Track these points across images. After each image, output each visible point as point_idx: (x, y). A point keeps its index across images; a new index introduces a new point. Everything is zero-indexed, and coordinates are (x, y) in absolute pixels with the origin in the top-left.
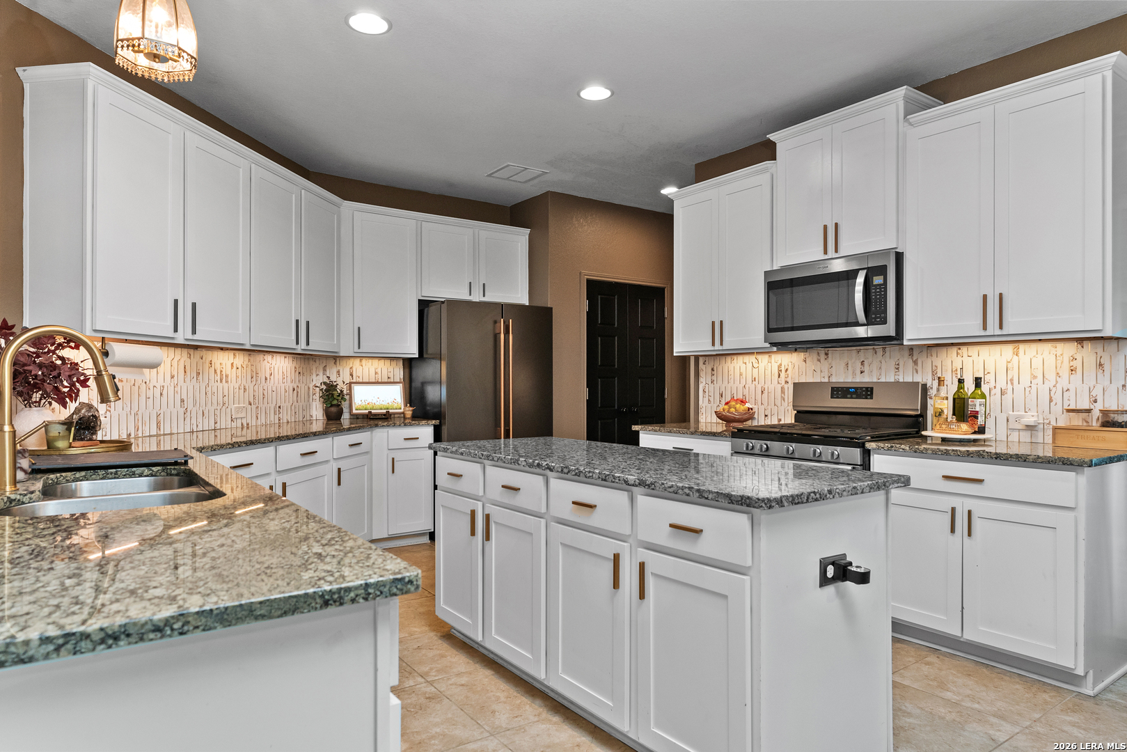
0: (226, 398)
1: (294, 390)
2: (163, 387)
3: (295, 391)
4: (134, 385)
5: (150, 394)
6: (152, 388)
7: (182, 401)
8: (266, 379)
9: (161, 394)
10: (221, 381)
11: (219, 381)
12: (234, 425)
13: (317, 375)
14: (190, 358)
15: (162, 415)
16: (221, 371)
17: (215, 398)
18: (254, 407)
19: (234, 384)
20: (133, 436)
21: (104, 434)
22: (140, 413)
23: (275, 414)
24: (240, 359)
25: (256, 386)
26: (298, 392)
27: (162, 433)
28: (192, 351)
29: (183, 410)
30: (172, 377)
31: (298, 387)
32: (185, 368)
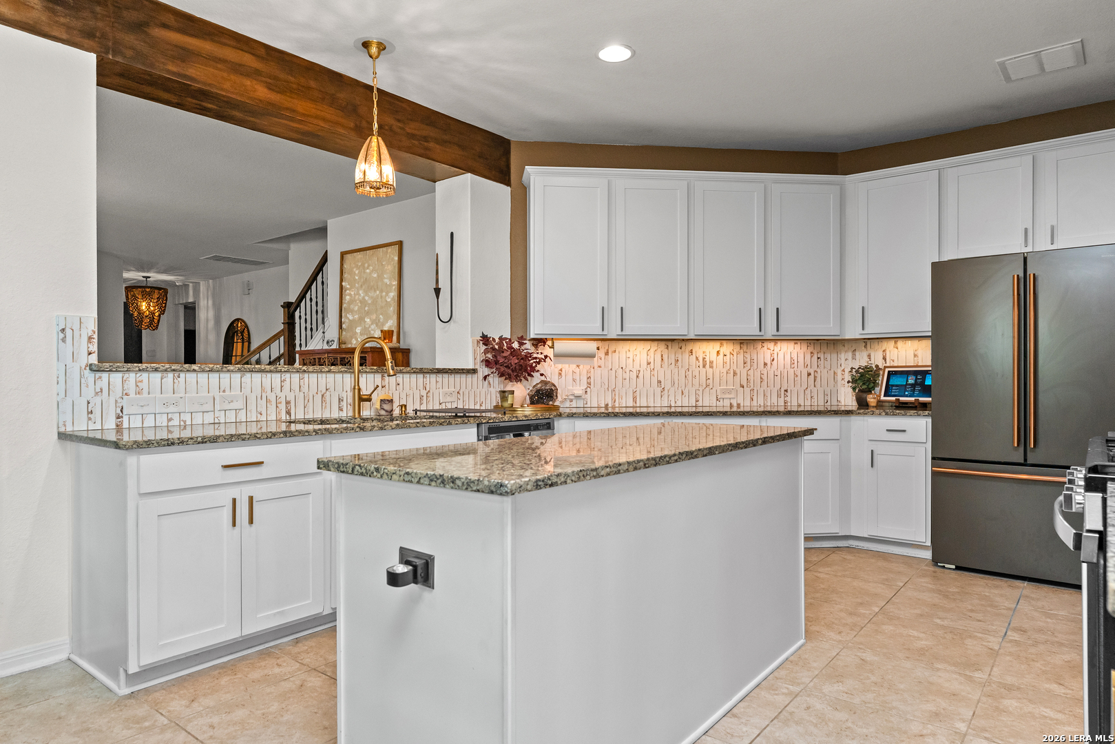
0: (710, 381)
1: (809, 374)
2: (639, 371)
3: (812, 377)
4: (611, 369)
5: (627, 376)
6: (628, 372)
7: (659, 382)
8: (765, 364)
9: (637, 376)
10: (704, 366)
11: (701, 366)
12: (719, 404)
13: (846, 360)
14: (667, 348)
15: (638, 393)
16: (704, 359)
17: (696, 381)
18: (747, 390)
19: (719, 368)
20: (610, 405)
21: (585, 402)
22: (617, 390)
23: (779, 396)
24: (727, 348)
25: (751, 372)
26: (815, 377)
27: (638, 405)
28: (669, 344)
29: (659, 390)
30: (649, 364)
31: (815, 371)
32: (662, 356)
